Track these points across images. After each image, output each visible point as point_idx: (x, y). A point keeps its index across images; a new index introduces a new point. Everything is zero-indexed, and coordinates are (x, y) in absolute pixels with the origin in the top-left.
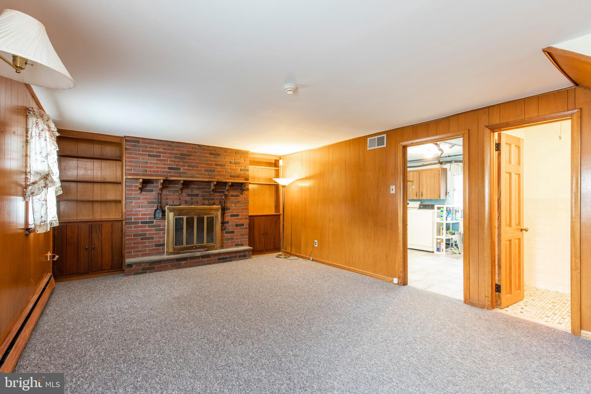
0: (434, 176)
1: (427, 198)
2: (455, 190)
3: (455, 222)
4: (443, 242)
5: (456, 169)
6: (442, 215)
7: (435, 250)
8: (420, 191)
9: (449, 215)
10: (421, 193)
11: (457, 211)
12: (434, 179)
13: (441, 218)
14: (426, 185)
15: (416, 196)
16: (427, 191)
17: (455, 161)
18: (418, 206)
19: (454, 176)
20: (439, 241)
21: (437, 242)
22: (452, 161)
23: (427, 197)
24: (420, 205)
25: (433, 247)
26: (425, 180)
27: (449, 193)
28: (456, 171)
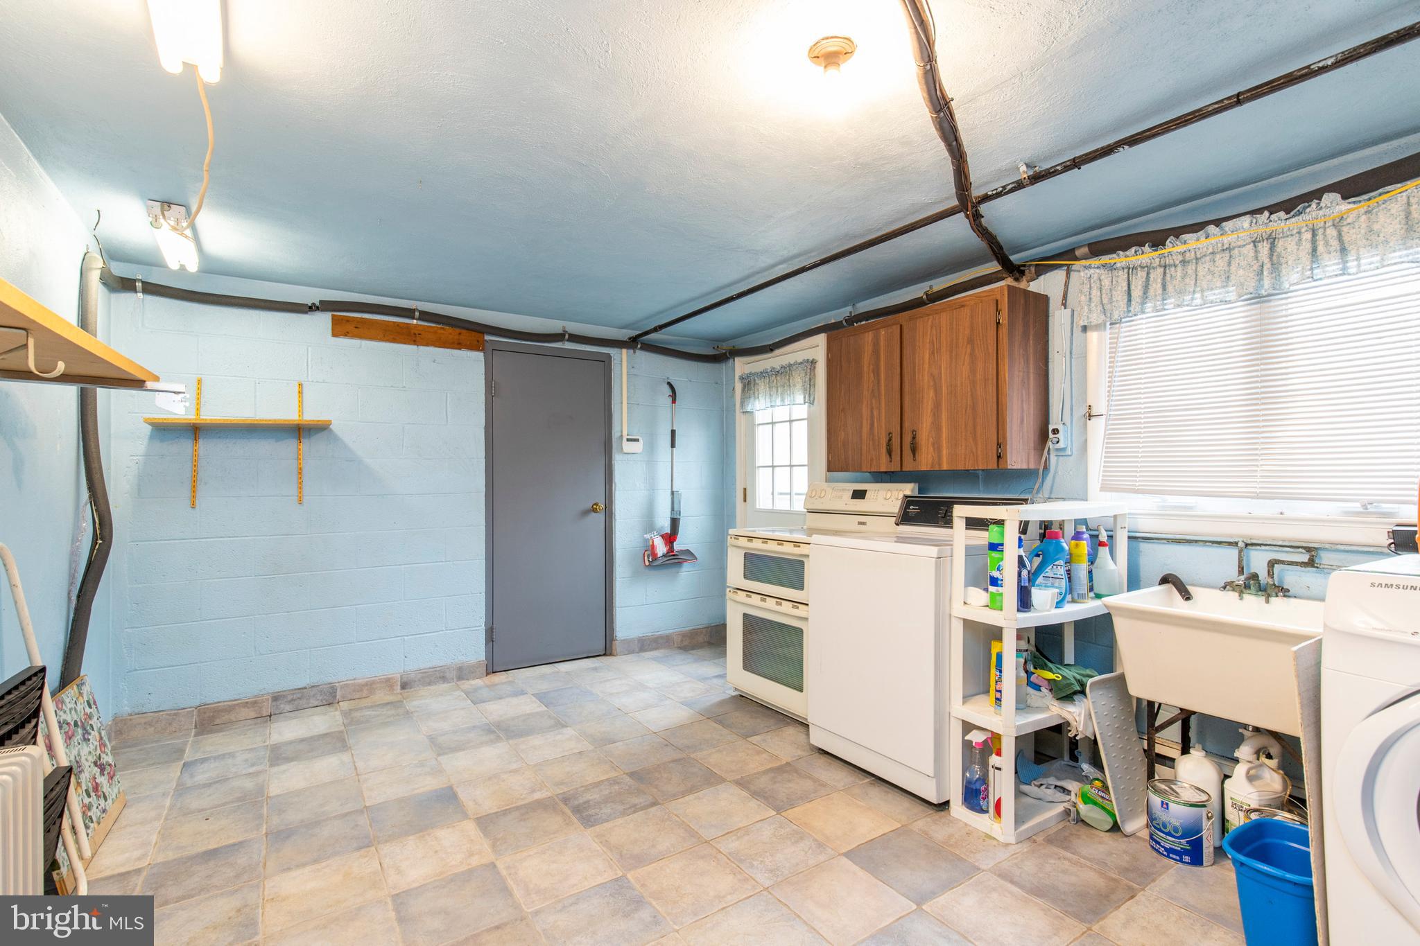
0: (971, 341)
1: (940, 465)
2: (1090, 416)
3: (1087, 608)
4: (999, 754)
5: (1095, 292)
6: (996, 574)
7: (955, 793)
8: (907, 424)
9: (1049, 571)
10: (907, 439)
11: (1102, 544)
12: (972, 355)
13: (992, 589)
14: (932, 394)
15: (890, 452)
16: (937, 426)
17: (1090, 245)
18: (895, 506)
19: (1089, 334)
20: (976, 737)
21: (967, 745)
22: (1073, 250)
23: (940, 457)
24: (908, 501)
25: (939, 774)
26: (926, 366)
27: (1060, 436)
28: (1096, 299)
